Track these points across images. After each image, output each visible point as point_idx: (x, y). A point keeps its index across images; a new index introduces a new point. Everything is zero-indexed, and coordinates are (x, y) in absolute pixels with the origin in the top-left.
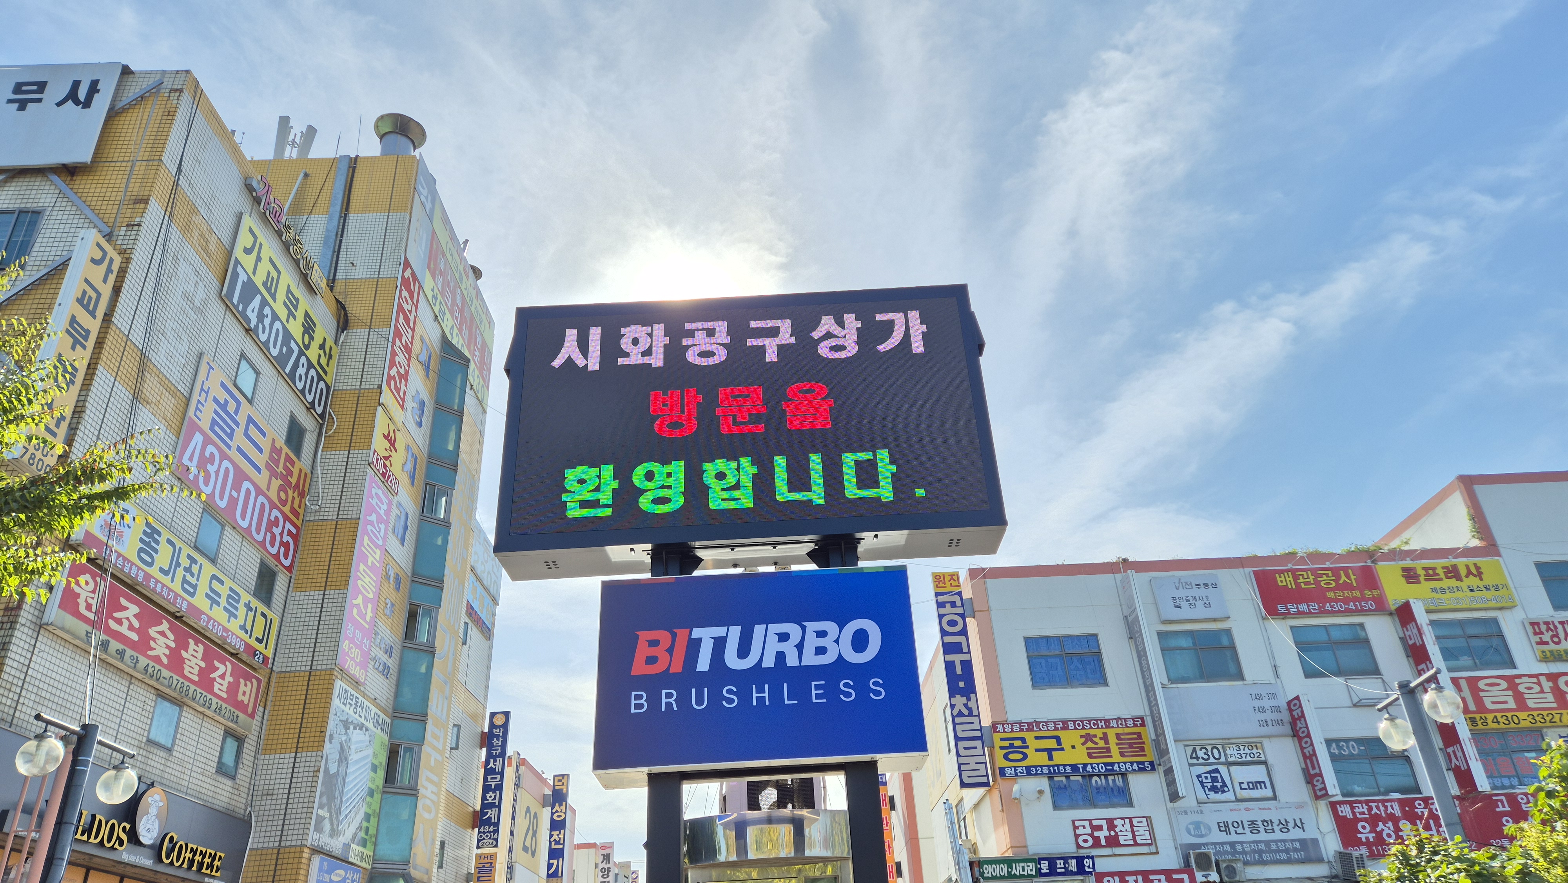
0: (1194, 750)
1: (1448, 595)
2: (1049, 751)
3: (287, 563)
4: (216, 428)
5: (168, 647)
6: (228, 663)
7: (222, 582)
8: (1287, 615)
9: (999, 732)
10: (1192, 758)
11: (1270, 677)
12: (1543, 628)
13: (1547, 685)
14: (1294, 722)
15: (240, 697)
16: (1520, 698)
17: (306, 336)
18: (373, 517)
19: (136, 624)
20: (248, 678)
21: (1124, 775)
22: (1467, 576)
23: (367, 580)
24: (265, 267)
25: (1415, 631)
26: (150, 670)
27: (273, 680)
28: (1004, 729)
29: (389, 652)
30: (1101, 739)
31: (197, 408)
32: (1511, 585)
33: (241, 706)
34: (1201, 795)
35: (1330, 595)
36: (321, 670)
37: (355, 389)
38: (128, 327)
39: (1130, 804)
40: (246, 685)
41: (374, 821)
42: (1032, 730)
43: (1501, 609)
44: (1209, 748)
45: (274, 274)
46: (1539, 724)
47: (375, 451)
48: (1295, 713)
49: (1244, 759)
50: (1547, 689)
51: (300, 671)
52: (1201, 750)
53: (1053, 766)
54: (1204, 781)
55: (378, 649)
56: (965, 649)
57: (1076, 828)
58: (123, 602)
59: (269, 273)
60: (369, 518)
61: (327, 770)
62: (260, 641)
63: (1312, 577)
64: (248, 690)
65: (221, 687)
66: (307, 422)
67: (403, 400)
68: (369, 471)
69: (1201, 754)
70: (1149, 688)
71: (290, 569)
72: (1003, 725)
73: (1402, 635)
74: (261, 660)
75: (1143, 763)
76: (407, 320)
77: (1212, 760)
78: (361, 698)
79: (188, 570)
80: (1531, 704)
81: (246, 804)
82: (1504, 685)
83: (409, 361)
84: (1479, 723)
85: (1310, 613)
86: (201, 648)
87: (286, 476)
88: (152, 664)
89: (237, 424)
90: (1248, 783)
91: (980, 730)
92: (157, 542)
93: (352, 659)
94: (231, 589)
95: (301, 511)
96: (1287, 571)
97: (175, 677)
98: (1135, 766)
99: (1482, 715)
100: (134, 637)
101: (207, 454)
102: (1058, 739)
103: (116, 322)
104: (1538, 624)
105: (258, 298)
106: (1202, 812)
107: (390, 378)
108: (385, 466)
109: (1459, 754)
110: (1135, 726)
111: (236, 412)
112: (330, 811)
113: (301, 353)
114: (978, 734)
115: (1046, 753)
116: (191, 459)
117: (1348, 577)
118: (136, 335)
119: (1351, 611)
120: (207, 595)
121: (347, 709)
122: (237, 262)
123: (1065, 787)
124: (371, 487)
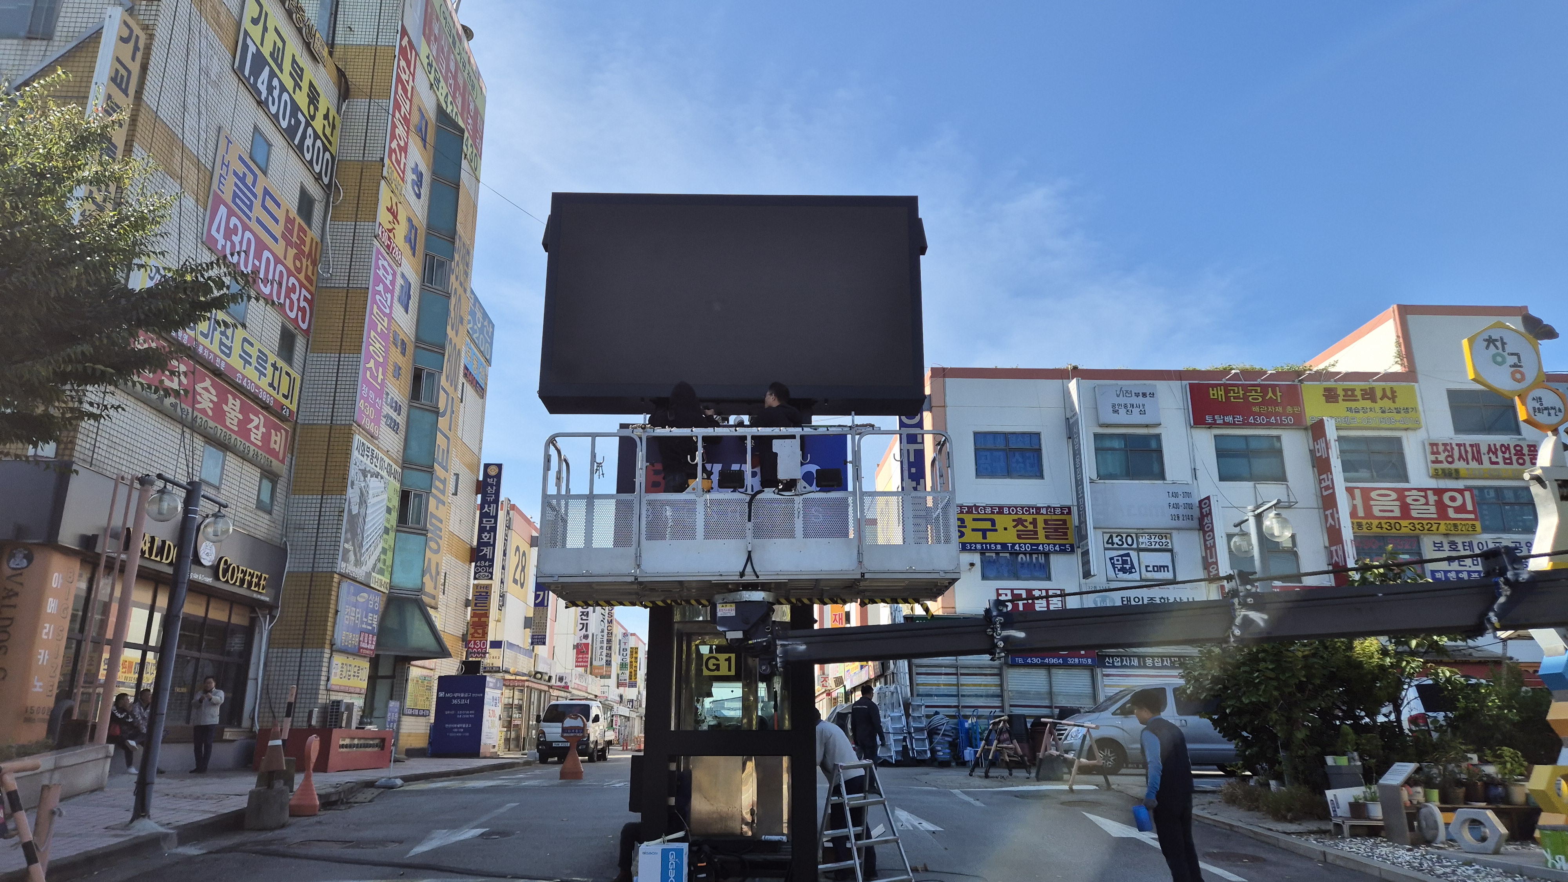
0: (1111, 537)
1: (1361, 415)
2: (984, 532)
3: (304, 326)
4: (237, 200)
5: (211, 401)
6: (260, 416)
7: (252, 345)
8: (1211, 426)
10: (1108, 543)
11: (1187, 477)
12: (1441, 448)
13: (1432, 498)
14: (1201, 520)
15: (272, 445)
16: (1405, 509)
17: (312, 107)
18: (380, 288)
19: (184, 381)
20: (278, 429)
21: (1047, 555)
22: (1381, 399)
23: (378, 345)
25: (1324, 445)
26: (198, 421)
27: (298, 430)
29: (397, 409)
30: (1030, 523)
31: (220, 182)
32: (1420, 408)
33: (273, 453)
34: (1111, 574)
35: (1256, 409)
36: (341, 424)
37: (359, 161)
38: (156, 104)
39: (1049, 578)
40: (276, 435)
41: (390, 554)
42: (972, 513)
43: (1406, 429)
44: (1124, 536)
45: (280, 44)
46: (1417, 531)
47: (380, 224)
48: (1204, 510)
49: (1153, 547)
50: (1431, 502)
51: (321, 424)
52: (1117, 536)
53: (986, 544)
54: (1116, 562)
55: (389, 408)
56: (919, 440)
57: (999, 595)
58: (173, 361)
59: (275, 43)
60: (377, 288)
61: (350, 511)
62: (286, 397)
63: (1241, 392)
64: (278, 439)
65: (256, 436)
66: (315, 191)
67: (403, 173)
68: (376, 242)
69: (1116, 540)
70: (1079, 483)
71: (307, 332)
73: (1312, 448)
74: (288, 413)
75: (1064, 545)
76: (405, 90)
77: (1125, 546)
78: (376, 450)
79: (223, 333)
80: (1414, 514)
81: (282, 535)
82: (1394, 496)
83: (407, 133)
84: (1364, 527)
85: (1234, 424)
86: (238, 403)
87: (300, 245)
88: (200, 415)
89: (255, 196)
90: (1154, 567)
93: (368, 416)
94: (260, 351)
95: (314, 278)
96: (1220, 385)
97: (219, 427)
98: (1057, 548)
99: (1369, 521)
101: (231, 226)
102: (993, 521)
103: (145, 99)
104: (1437, 445)
105: (267, 69)
107: (392, 151)
108: (389, 238)
109: (1340, 553)
110: (1062, 513)
111: (254, 185)
112: (353, 545)
113: (308, 124)
114: (923, 513)
115: (981, 533)
116: (218, 231)
117: (1274, 393)
118: (163, 111)
119: (1272, 424)
120: (241, 356)
121: (364, 459)
122: (246, 33)
123: (994, 562)
124: (378, 259)
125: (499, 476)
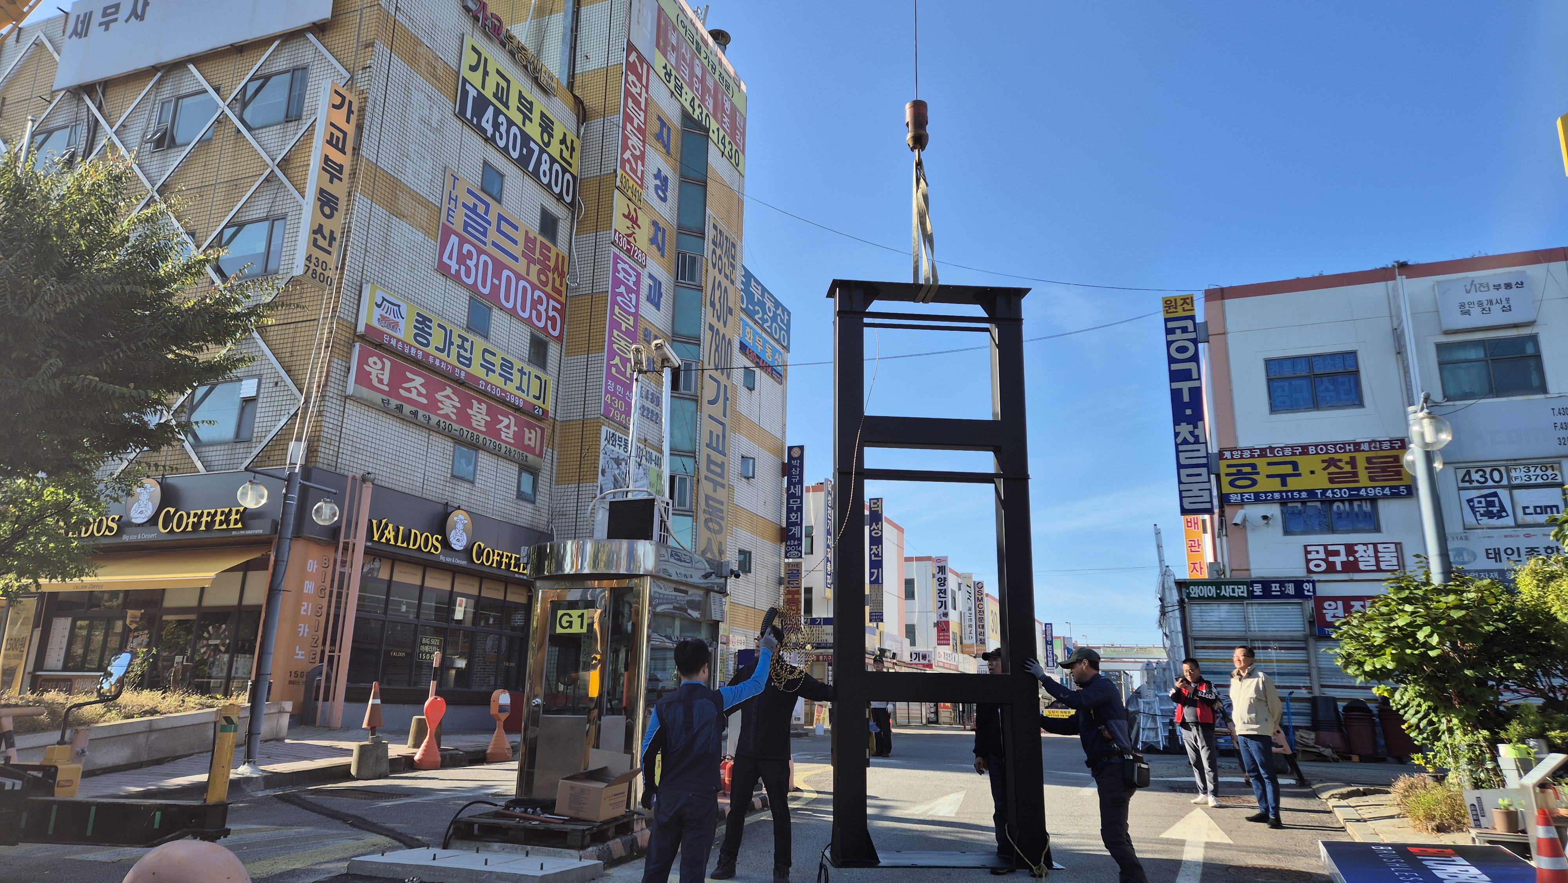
0: (1468, 473)
2: (1283, 478)
3: (556, 333)
4: (469, 229)
5: (454, 407)
6: (510, 417)
7: (494, 355)
9: (1226, 459)
10: (1463, 481)
15: (527, 442)
17: (545, 135)
18: (622, 289)
19: (424, 391)
20: (531, 427)
21: (1373, 500)
23: (621, 342)
24: (493, 80)
26: (442, 425)
27: (558, 427)
28: (1232, 455)
30: (1347, 463)
31: (449, 215)
33: (527, 448)
34: (1470, 519)
36: (591, 419)
37: (597, 176)
38: (375, 157)
39: (1377, 529)
40: (530, 433)
42: (1265, 456)
44: (1488, 470)
45: (504, 84)
47: (616, 231)
49: (1533, 482)
51: (576, 420)
52: (1477, 472)
53: (1287, 492)
54: (1476, 505)
55: (644, 400)
56: (1195, 376)
57: (1307, 553)
58: (409, 375)
60: (617, 290)
62: (538, 398)
64: (533, 436)
65: (507, 435)
66: (558, 211)
67: (642, 180)
68: (612, 248)
69: (1476, 476)
71: (559, 339)
72: (1231, 451)
74: (541, 413)
75: (1397, 487)
76: (637, 103)
77: (1490, 483)
79: (461, 347)
81: (548, 522)
83: (644, 142)
86: (484, 406)
87: (544, 261)
88: (442, 420)
89: (489, 223)
90: (1535, 508)
91: (1207, 457)
92: (430, 328)
93: (617, 409)
94: (503, 359)
95: (564, 289)
97: (465, 429)
98: (1387, 491)
100: (425, 401)
101: (465, 252)
102: (1295, 465)
105: (491, 109)
106: (1467, 538)
107: (624, 162)
108: (629, 243)
110: (1393, 448)
111: (486, 213)
113: (542, 151)
114: (1204, 461)
115: (1278, 480)
116: (450, 258)
118: (383, 162)
120: (482, 365)
121: (616, 449)
122: (465, 81)
123: (1300, 513)
124: (615, 264)
125: (801, 458)
